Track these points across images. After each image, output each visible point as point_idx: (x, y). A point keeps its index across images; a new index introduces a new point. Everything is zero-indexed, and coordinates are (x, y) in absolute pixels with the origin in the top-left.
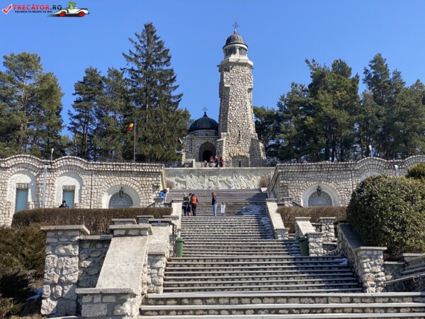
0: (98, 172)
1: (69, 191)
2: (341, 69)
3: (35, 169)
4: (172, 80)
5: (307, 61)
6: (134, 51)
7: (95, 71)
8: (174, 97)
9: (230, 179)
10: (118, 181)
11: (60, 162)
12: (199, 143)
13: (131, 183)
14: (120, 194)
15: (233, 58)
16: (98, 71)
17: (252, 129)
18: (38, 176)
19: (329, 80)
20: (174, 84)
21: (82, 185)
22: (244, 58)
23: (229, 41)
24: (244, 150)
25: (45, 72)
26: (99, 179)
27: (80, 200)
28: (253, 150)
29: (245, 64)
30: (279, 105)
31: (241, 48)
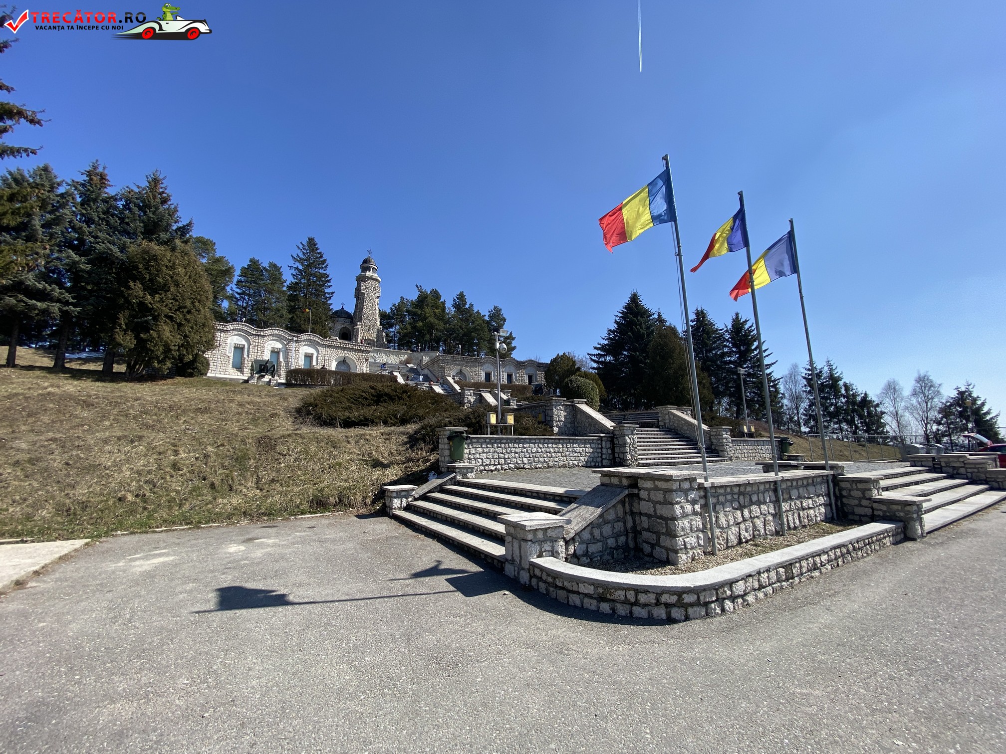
0: (330, 346)
1: (309, 357)
2: (436, 295)
3: (286, 339)
4: (329, 281)
5: (417, 286)
6: (301, 256)
7: (258, 261)
8: (328, 293)
9: (375, 355)
10: (342, 354)
11: (304, 337)
12: (339, 327)
13: (352, 356)
14: (343, 362)
15: (368, 274)
16: (260, 262)
17: (378, 323)
18: (287, 344)
19: (429, 300)
20: (329, 284)
21: (318, 353)
22: (375, 276)
23: (365, 261)
24: (372, 336)
25: (218, 255)
26: (330, 351)
27: (317, 364)
28: (379, 336)
29: (376, 280)
30: (391, 309)
31: (373, 268)
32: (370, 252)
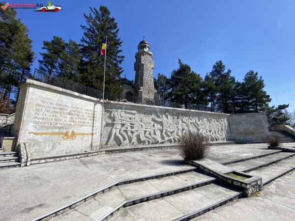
4: (120, 45)
8: (119, 57)
12: (125, 91)
17: (154, 88)
32: (144, 37)
